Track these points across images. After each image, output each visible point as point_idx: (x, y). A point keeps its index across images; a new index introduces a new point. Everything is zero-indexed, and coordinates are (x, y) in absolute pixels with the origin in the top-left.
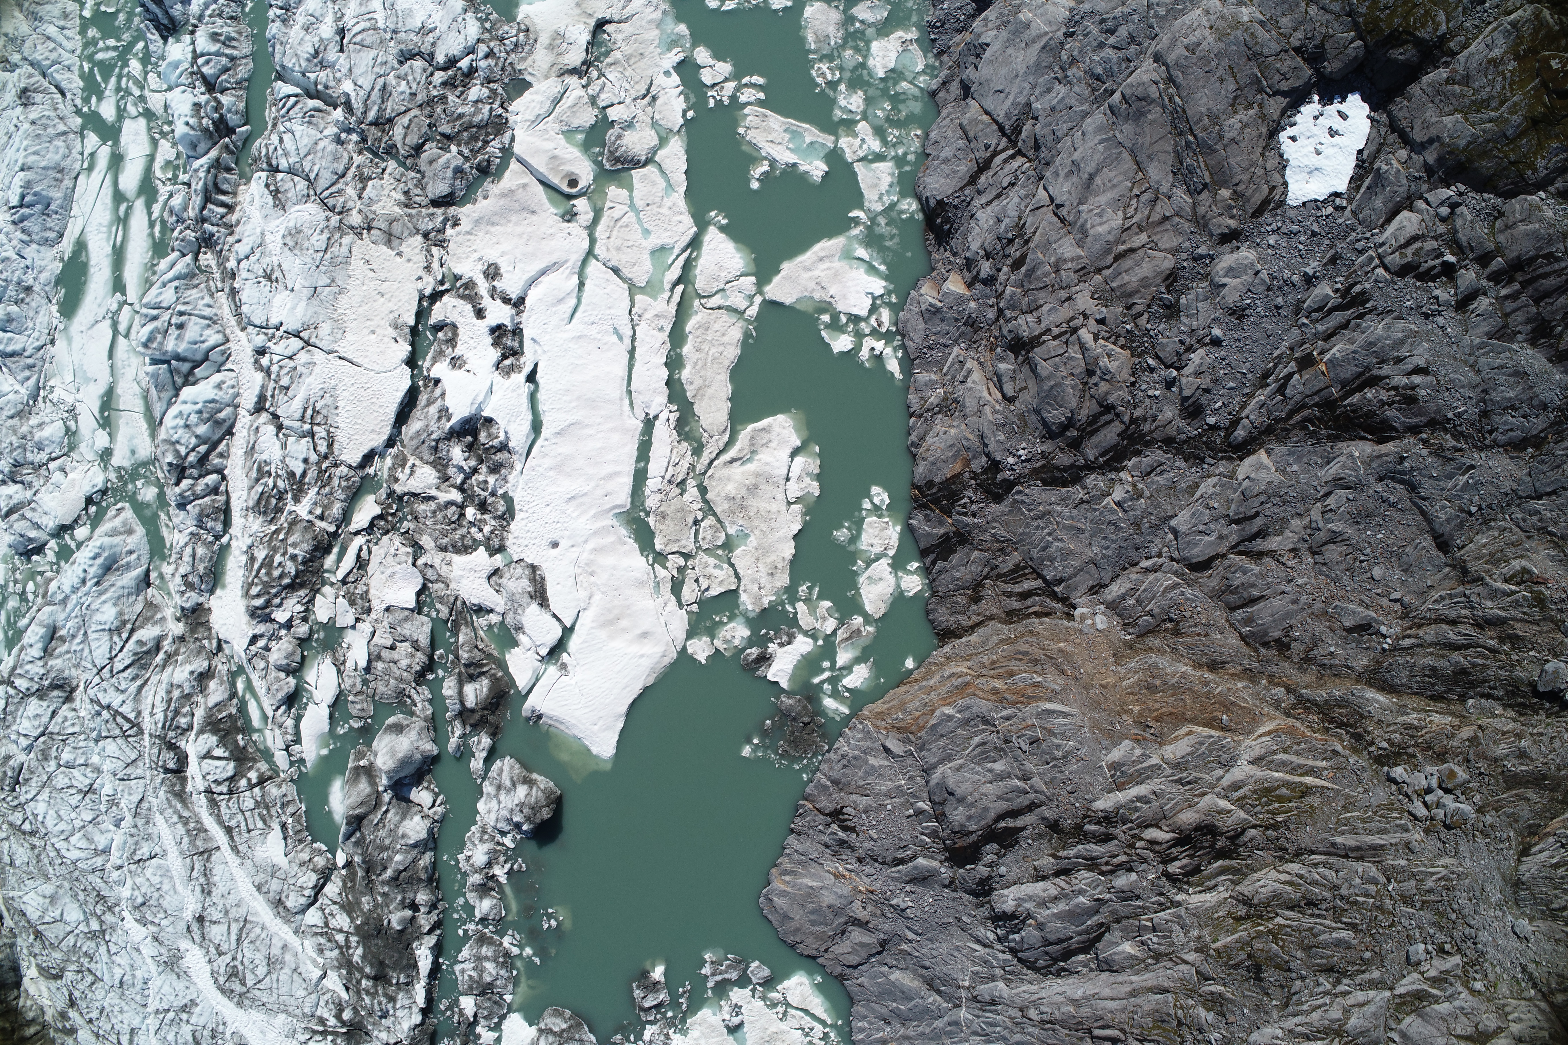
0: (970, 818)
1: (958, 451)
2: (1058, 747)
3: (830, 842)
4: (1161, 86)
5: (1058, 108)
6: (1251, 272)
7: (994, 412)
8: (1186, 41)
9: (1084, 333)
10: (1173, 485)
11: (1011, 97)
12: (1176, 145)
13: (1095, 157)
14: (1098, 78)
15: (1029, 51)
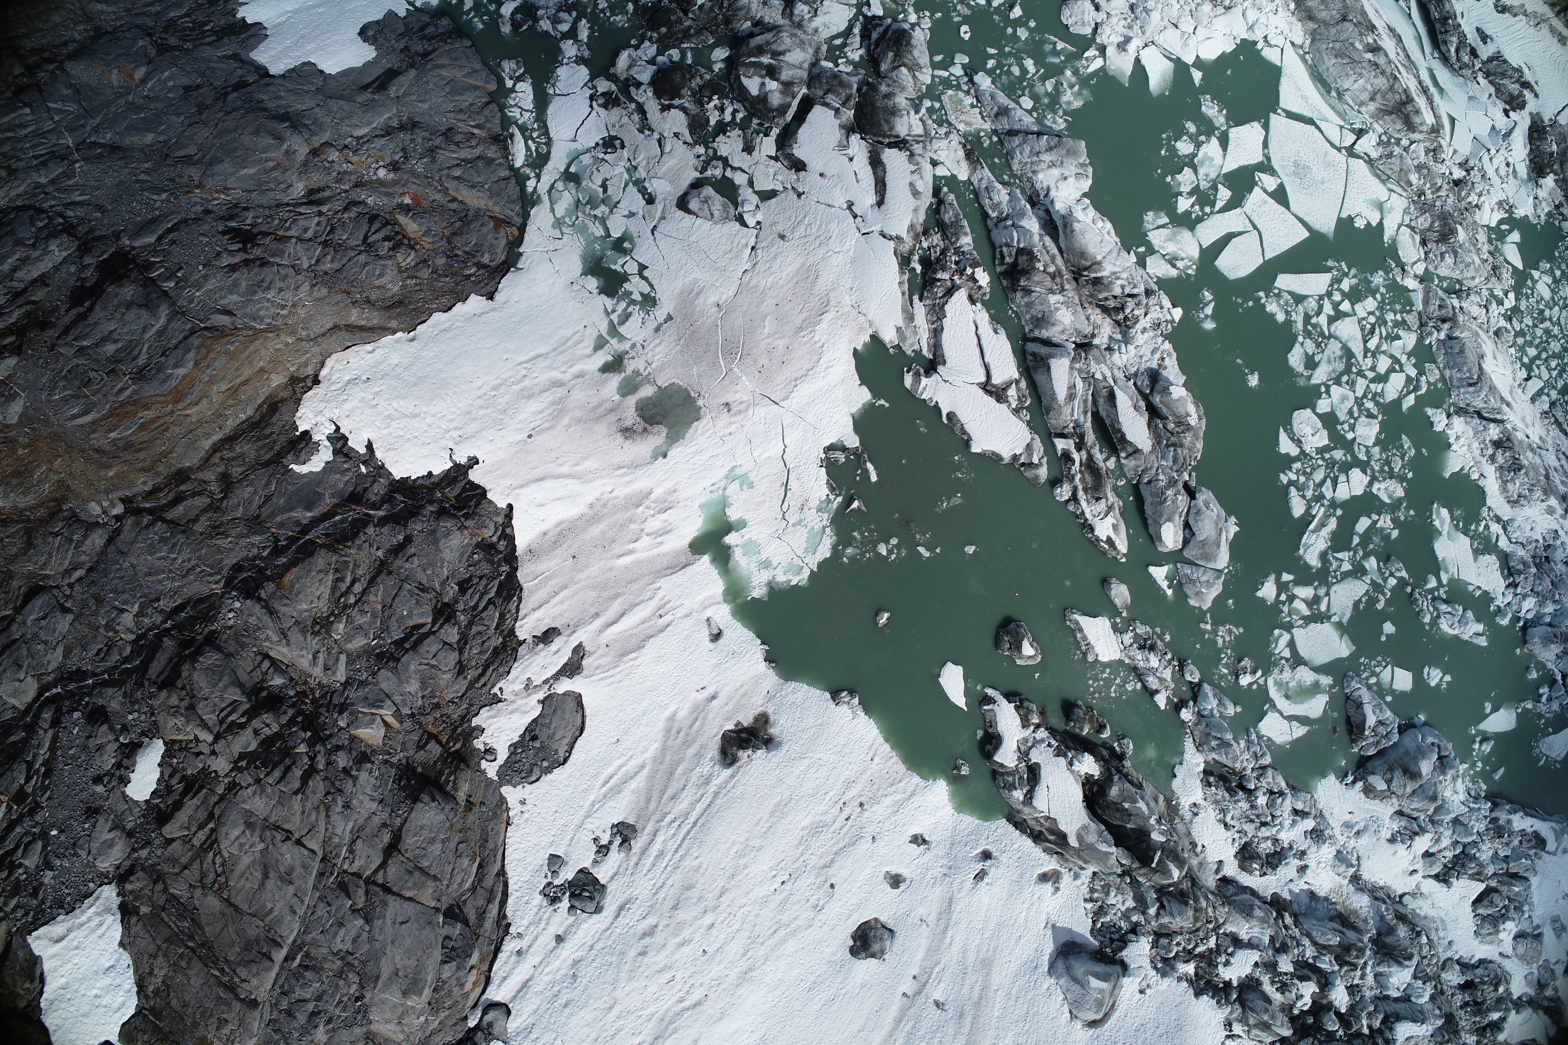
0: (116, 295)
1: (291, 592)
2: (65, 388)
3: (245, 213)
4: (236, 979)
5: (335, 928)
6: (94, 851)
7: (267, 639)
8: (230, 1027)
9: (210, 738)
10: (84, 648)
11: (389, 921)
12: (204, 933)
13: (269, 895)
14: (307, 968)
15: (391, 968)
